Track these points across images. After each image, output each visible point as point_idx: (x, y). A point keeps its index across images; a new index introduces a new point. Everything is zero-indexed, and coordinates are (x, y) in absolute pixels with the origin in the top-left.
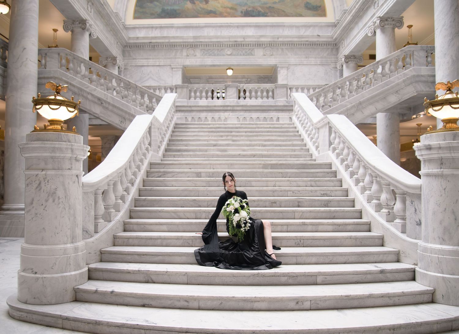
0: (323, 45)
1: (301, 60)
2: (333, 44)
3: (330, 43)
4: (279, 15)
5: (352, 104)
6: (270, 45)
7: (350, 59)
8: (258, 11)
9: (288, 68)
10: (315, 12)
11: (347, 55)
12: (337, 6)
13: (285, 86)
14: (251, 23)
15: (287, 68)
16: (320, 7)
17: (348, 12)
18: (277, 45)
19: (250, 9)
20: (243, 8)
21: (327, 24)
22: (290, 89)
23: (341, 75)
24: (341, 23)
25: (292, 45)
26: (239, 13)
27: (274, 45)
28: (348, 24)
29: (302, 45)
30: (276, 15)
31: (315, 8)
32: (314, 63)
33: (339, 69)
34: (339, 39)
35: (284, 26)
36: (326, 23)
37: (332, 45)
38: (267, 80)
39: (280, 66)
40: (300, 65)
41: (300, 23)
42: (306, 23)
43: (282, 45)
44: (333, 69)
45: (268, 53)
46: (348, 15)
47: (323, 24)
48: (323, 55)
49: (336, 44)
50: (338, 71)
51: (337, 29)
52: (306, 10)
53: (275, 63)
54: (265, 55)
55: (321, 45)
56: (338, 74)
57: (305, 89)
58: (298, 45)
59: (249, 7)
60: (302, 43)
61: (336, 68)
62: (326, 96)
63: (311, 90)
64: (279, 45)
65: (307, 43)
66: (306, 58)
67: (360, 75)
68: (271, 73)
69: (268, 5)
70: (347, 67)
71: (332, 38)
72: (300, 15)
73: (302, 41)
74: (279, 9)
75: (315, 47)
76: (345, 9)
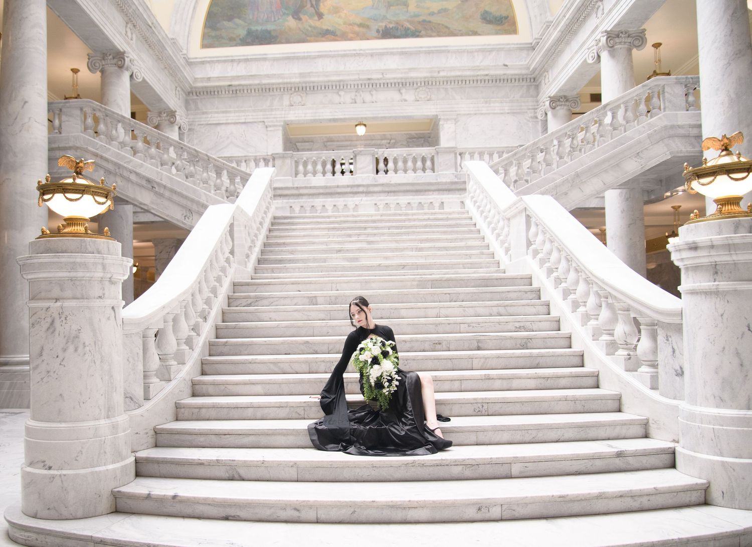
0: (513, 81)
1: (478, 107)
2: (530, 79)
3: (525, 76)
4: (439, 34)
5: (563, 176)
6: (426, 84)
7: (558, 103)
8: (405, 27)
9: (456, 121)
10: (499, 27)
11: (554, 96)
12: (535, 16)
13: (451, 150)
14: (393, 49)
15: (455, 119)
16: (506, 18)
17: (553, 25)
18: (438, 84)
19: (391, 26)
20: (381, 24)
21: (519, 46)
22: (460, 154)
23: (545, 129)
24: (542, 44)
25: (462, 82)
26: (374, 34)
27: (432, 83)
28: (554, 44)
29: (479, 82)
30: (434, 34)
31: (498, 21)
32: (499, 111)
33: (541, 120)
34: (538, 69)
35: (449, 51)
36: (517, 44)
37: (528, 81)
38: (423, 142)
39: (442, 117)
40: (475, 114)
41: (475, 46)
42: (485, 45)
43: (445, 83)
44: (531, 120)
45: (423, 97)
46: (554, 29)
47: (513, 46)
48: (514, 97)
49: (534, 79)
50: (540, 123)
51: (536, 54)
52: (484, 25)
53: (435, 113)
54: (418, 101)
55: (509, 81)
56: (539, 128)
57: (486, 154)
58: (471, 82)
59: (390, 22)
60: (479, 78)
61: (537, 118)
62: (519, 165)
63: (496, 156)
64: (441, 83)
65: (487, 78)
66: (486, 102)
67: (575, 128)
68: (429, 130)
69: (421, 19)
70: (554, 116)
71: (529, 68)
72: (475, 33)
73: (478, 75)
74: (439, 24)
75: (500, 84)
76: (547, 20)
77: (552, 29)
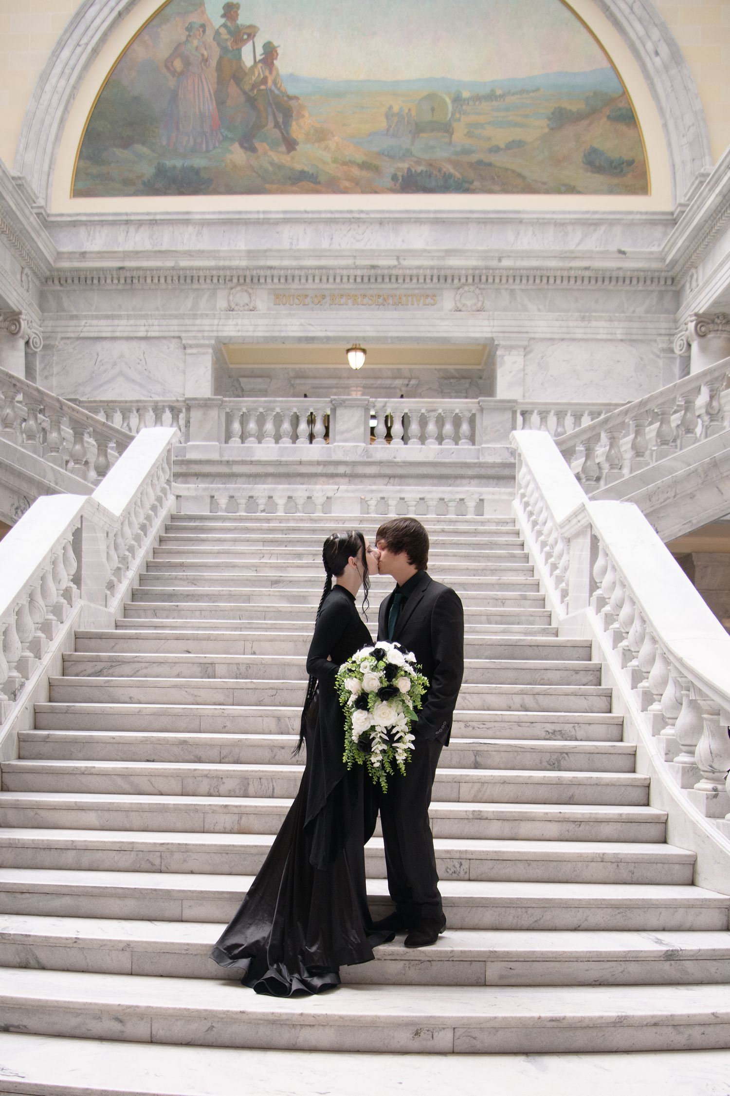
0: (634, 281)
1: (568, 327)
2: (666, 279)
3: (656, 274)
4: (507, 189)
5: (689, 465)
6: (477, 280)
7: (711, 327)
8: (445, 173)
9: (527, 351)
10: (615, 181)
11: (704, 313)
12: (684, 163)
13: (509, 407)
14: (420, 212)
15: (525, 348)
16: (630, 163)
17: (709, 183)
18: (497, 280)
19: (420, 169)
20: (400, 165)
21: (650, 217)
22: (523, 414)
23: (686, 368)
24: (690, 214)
25: (541, 280)
26: (387, 182)
27: (487, 280)
28: (710, 218)
29: (572, 281)
30: (497, 188)
31: (615, 168)
32: (604, 337)
33: (681, 356)
34: (681, 262)
35: (521, 221)
36: (647, 213)
37: (662, 282)
38: (467, 385)
39: (502, 343)
40: (563, 340)
41: (569, 213)
42: (587, 212)
43: (511, 280)
44: (662, 355)
45: (469, 303)
46: (710, 190)
47: (638, 217)
48: (634, 312)
49: (673, 280)
50: (678, 361)
51: (677, 234)
52: (589, 174)
53: (489, 335)
54: (460, 311)
55: (627, 282)
56: (676, 369)
57: (569, 414)
58: (558, 281)
59: (418, 163)
60: (572, 273)
61: (672, 351)
62: (613, 441)
64: (504, 280)
65: (587, 274)
66: (583, 319)
67: (717, 379)
68: (480, 364)
69: (474, 157)
70: (703, 349)
71: (664, 260)
72: (571, 189)
73: (571, 268)
74: (507, 169)
75: (611, 287)
76: (702, 171)
77: (707, 190)
